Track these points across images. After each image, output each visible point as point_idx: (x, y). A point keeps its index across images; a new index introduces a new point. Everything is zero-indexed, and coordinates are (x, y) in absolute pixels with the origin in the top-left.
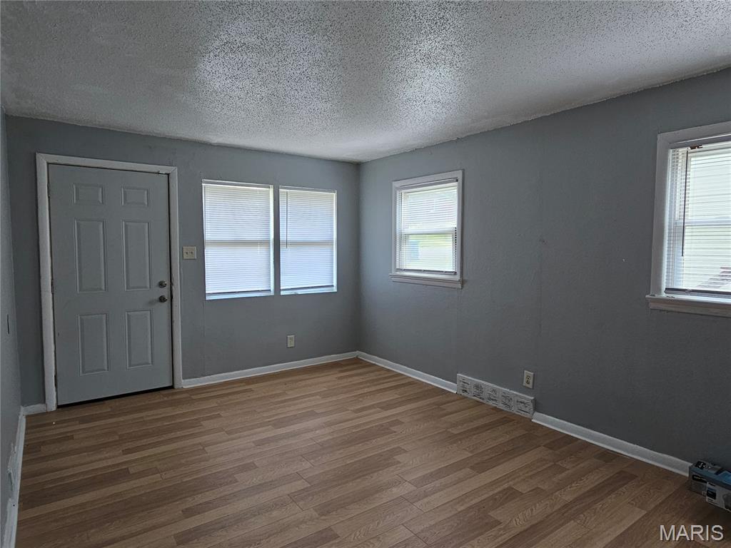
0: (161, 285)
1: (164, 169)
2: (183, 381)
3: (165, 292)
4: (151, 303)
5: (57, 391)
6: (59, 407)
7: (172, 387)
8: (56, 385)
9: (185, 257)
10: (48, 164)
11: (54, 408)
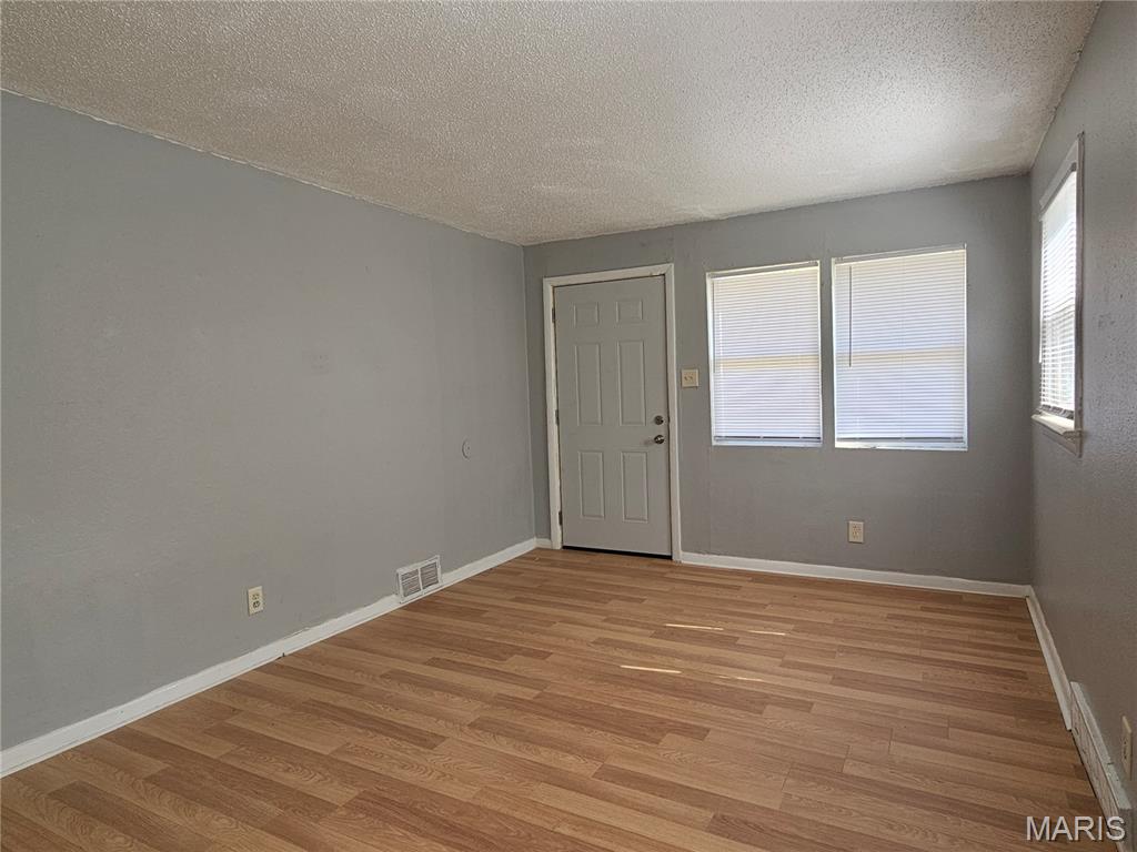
0: (659, 421)
1: (658, 269)
2: (681, 552)
3: (661, 430)
4: (647, 443)
5: (562, 529)
6: (564, 547)
7: (670, 558)
8: (561, 523)
9: (684, 385)
10: (554, 287)
11: (559, 547)
